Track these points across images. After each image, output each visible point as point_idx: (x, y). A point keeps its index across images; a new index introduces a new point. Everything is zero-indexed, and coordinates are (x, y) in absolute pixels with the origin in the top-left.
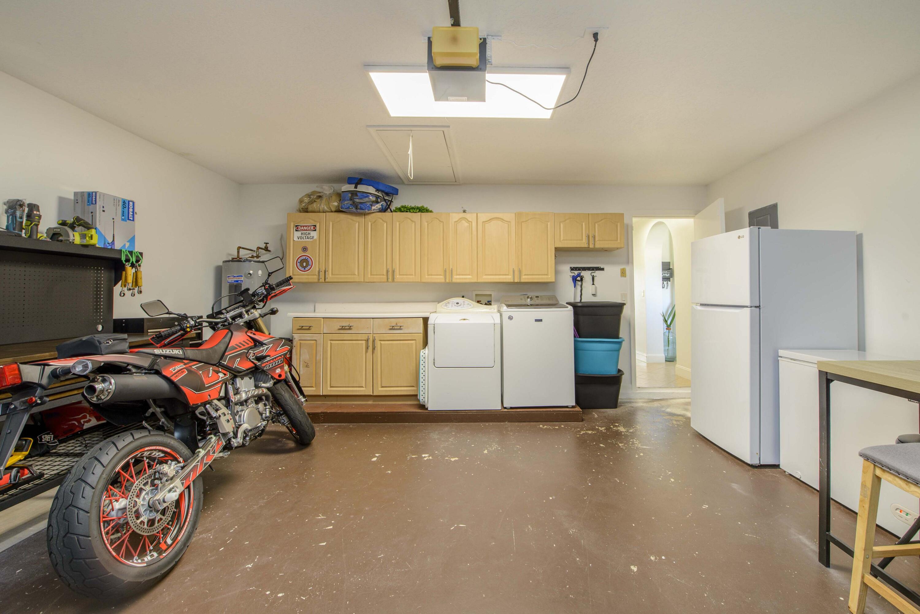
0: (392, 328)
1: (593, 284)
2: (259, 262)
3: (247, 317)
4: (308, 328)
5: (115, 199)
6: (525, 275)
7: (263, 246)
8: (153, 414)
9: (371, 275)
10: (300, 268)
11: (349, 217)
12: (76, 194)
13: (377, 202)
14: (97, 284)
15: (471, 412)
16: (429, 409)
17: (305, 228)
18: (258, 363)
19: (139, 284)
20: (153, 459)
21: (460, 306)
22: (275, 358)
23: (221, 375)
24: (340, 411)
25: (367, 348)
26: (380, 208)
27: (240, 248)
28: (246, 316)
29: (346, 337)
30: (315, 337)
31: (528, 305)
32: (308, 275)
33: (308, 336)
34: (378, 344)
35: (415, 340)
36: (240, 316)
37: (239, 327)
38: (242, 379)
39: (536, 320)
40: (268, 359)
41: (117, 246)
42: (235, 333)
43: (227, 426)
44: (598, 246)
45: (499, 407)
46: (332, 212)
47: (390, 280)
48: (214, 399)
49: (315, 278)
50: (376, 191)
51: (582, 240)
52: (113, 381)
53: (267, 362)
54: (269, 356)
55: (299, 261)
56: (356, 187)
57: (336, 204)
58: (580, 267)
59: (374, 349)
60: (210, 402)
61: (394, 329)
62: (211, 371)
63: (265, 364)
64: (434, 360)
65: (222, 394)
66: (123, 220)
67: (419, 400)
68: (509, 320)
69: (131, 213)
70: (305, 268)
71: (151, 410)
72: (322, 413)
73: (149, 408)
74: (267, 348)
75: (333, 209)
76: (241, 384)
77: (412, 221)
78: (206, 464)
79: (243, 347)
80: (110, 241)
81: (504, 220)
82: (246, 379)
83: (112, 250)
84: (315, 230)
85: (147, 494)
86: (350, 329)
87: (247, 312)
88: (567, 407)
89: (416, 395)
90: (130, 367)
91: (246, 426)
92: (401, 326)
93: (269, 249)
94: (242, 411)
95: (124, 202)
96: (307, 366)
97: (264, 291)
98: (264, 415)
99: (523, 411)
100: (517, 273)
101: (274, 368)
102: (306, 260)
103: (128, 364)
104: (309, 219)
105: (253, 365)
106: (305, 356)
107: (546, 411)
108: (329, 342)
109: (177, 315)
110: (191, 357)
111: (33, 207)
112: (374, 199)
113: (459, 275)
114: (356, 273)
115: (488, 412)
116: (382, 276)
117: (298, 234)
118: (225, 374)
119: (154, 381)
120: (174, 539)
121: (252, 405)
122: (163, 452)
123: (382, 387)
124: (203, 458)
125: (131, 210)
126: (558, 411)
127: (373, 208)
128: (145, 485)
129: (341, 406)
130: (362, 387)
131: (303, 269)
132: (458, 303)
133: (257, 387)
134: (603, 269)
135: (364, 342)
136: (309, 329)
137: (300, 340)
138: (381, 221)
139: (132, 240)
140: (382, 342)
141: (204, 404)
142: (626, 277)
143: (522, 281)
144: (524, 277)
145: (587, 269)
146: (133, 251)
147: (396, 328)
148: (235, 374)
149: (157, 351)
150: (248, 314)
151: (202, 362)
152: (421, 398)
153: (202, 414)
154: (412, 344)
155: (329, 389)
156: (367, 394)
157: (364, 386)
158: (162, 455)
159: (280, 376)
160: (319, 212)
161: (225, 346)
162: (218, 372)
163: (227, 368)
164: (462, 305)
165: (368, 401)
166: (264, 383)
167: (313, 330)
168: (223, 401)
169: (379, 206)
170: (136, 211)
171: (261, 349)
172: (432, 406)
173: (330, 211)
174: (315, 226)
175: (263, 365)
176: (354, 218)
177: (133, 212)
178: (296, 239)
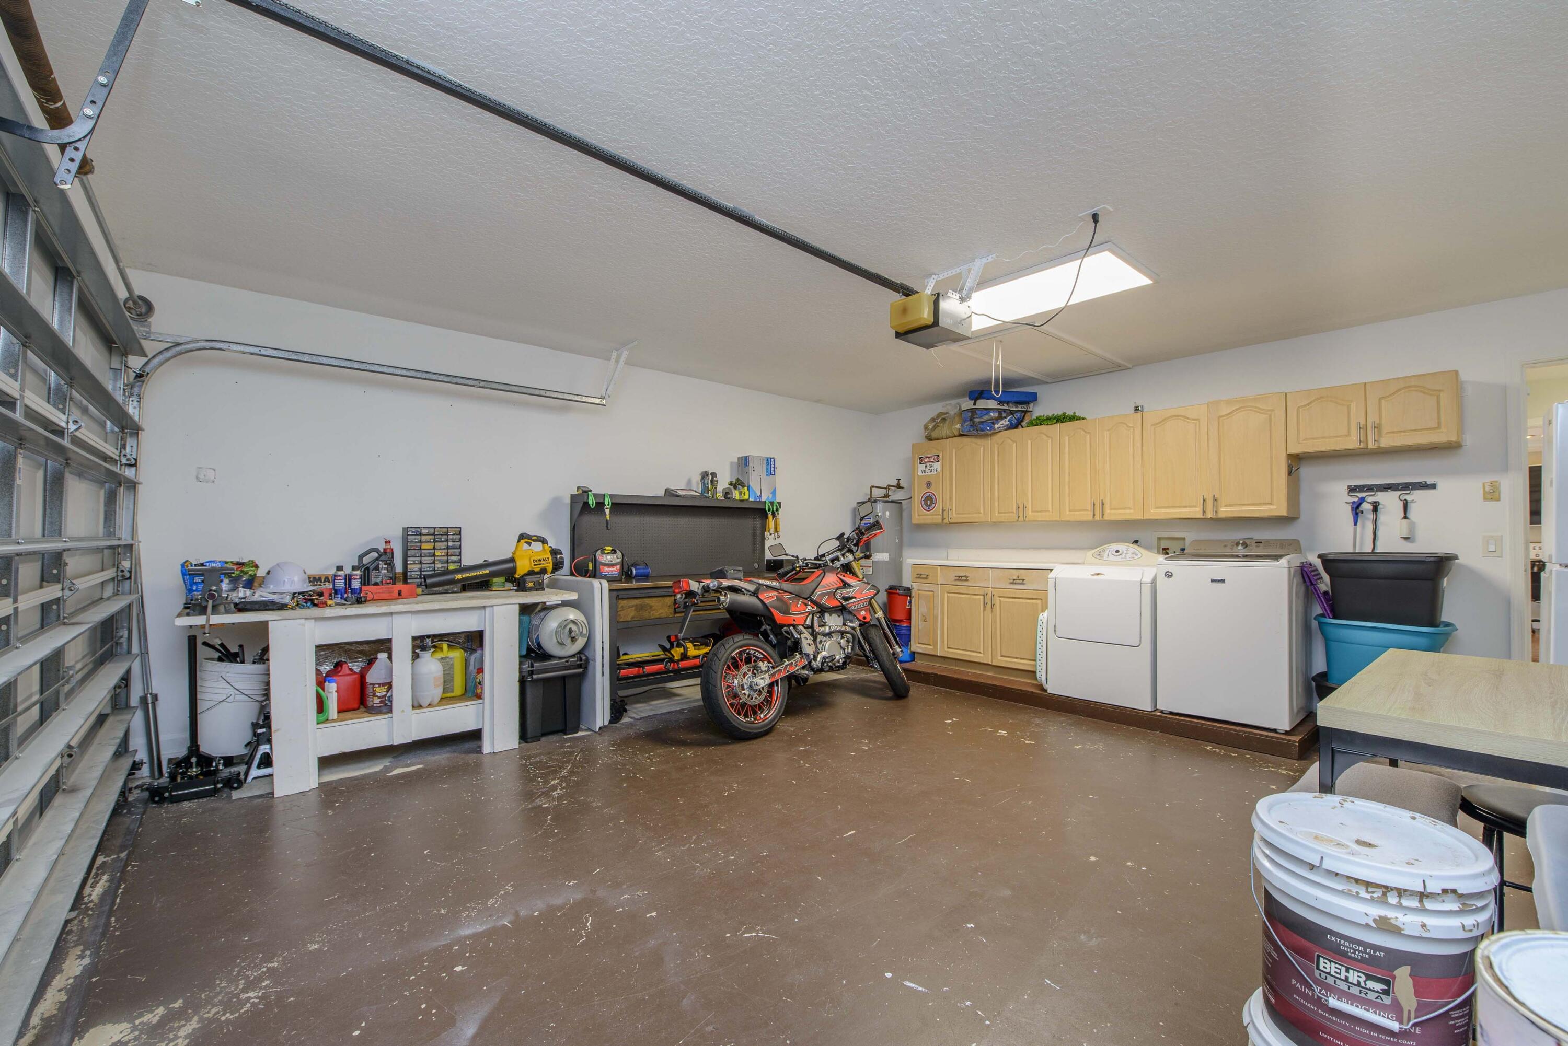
0: (1014, 582)
1: (1405, 517)
2: (887, 502)
3: (843, 561)
4: (925, 576)
5: (761, 458)
6: (1226, 506)
7: (895, 484)
8: (765, 630)
9: (999, 513)
10: (925, 507)
11: (973, 440)
12: (739, 458)
13: (1002, 418)
14: (754, 530)
15: (1105, 707)
16: (1048, 692)
17: (929, 460)
18: (845, 603)
19: (778, 530)
20: (758, 658)
21: (1121, 555)
22: (861, 600)
23: (809, 607)
24: (950, 675)
25: (985, 604)
26: (1007, 425)
27: (873, 487)
28: (842, 559)
29: (963, 590)
30: (932, 587)
31: (1237, 556)
32: (932, 515)
33: (925, 586)
34: (997, 601)
35: (1041, 599)
36: (837, 559)
37: (833, 570)
38: (831, 615)
39: (1213, 581)
40: (853, 600)
41: (763, 499)
42: (826, 574)
43: (808, 648)
44: (1386, 442)
45: (1148, 707)
46: (955, 436)
47: (1021, 519)
48: (800, 625)
49: (937, 519)
50: (999, 404)
51: (1349, 435)
52: (729, 596)
53: (853, 603)
54: (855, 598)
55: (923, 499)
56: (975, 404)
57: (958, 426)
58: (1372, 485)
59: (993, 605)
60: (794, 626)
61: (1016, 583)
62: (800, 603)
63: (850, 605)
64: (1055, 626)
65: (808, 622)
66: (767, 475)
67: (1036, 679)
68: (1166, 579)
69: (773, 469)
70: (929, 506)
71: (763, 627)
72: (932, 673)
73: (762, 625)
74: (854, 590)
75: (956, 433)
76: (829, 620)
77: (1048, 436)
78: (788, 671)
79: (832, 587)
80: (759, 494)
81: (1188, 418)
82: (835, 616)
83: (760, 502)
84: (938, 461)
85: (749, 677)
86: (967, 580)
87: (843, 555)
88: (1274, 731)
89: (1035, 672)
90: (743, 590)
91: (824, 653)
92: (1023, 580)
93: (901, 485)
94: (825, 641)
95: (767, 460)
96: (925, 621)
97: (855, 536)
98: (846, 650)
99: (1185, 721)
100: (1210, 504)
101: (859, 610)
102: (930, 498)
103: (742, 588)
104: (934, 448)
105: (840, 604)
106: (923, 610)
107: (1226, 728)
108: (946, 594)
109: (793, 556)
110: (785, 589)
111: (714, 475)
112: (996, 415)
113: (1115, 509)
114: (982, 511)
115: (1131, 711)
116: (1011, 514)
117: (922, 467)
118: (813, 608)
119: (753, 600)
120: (765, 716)
121: (836, 637)
122: (762, 654)
123: (1002, 656)
124: (787, 666)
125: (772, 466)
126: (1249, 733)
127: (996, 426)
128: (749, 671)
129: (956, 672)
130: (980, 653)
131: (927, 509)
132: (1117, 551)
133: (844, 624)
134: (1433, 486)
135: (982, 598)
136: (926, 578)
137: (918, 590)
138: (1010, 441)
139: (774, 492)
140: (1002, 599)
141: (789, 626)
142: (1499, 500)
143: (1221, 515)
144: (1223, 509)
145: (1390, 488)
146: (775, 502)
147: (1018, 581)
148: (823, 610)
149: (761, 582)
150: (844, 558)
151: (792, 594)
152: (1041, 675)
153: (786, 632)
154: (1037, 604)
155: (946, 649)
156: (985, 662)
157: (982, 652)
158: (762, 656)
159: (864, 618)
160: (942, 439)
161: (817, 584)
162: (806, 605)
163: (815, 603)
164: (1124, 555)
165: (987, 671)
166: (851, 622)
167: (930, 579)
168: (810, 630)
169: (1005, 422)
170: (776, 466)
171: (848, 590)
172: (1053, 688)
173: (952, 435)
174: (938, 456)
175: (849, 606)
176: (979, 441)
177: (774, 468)
178: (920, 473)
